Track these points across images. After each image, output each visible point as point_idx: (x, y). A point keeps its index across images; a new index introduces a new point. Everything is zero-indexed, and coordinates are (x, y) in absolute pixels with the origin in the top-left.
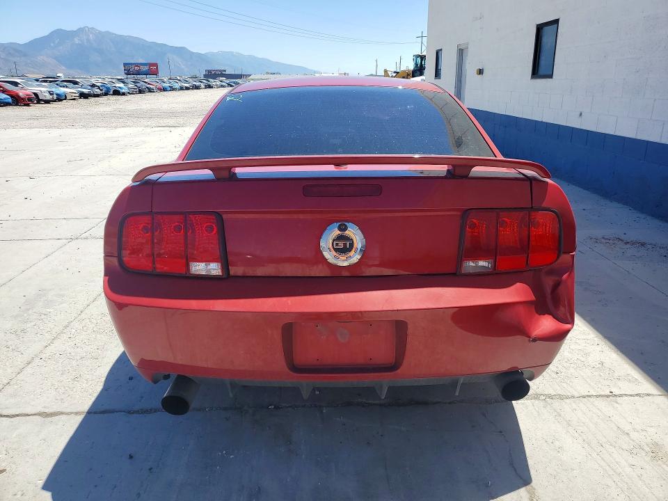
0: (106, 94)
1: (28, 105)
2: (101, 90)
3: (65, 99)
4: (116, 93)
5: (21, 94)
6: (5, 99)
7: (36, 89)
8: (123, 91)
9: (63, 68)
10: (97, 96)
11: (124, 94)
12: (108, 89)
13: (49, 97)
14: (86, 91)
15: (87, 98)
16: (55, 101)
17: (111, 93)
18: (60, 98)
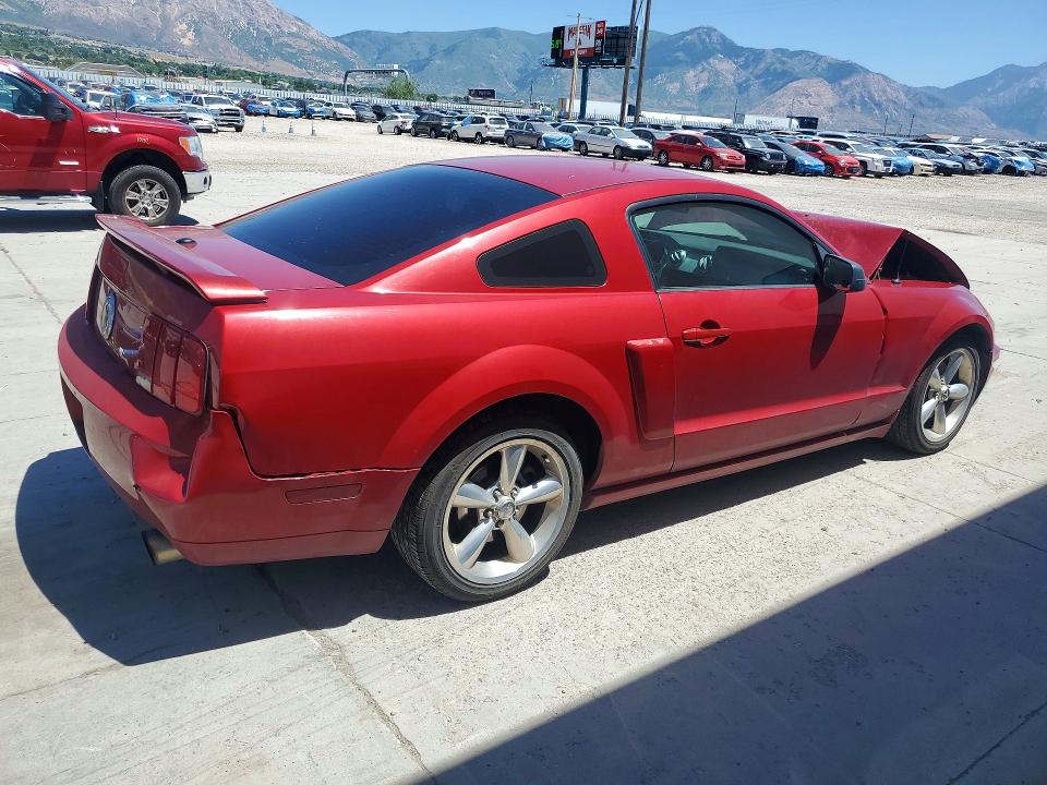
0: (988, 171)
1: (847, 177)
2: (980, 165)
3: (911, 173)
4: (1010, 170)
5: (842, 162)
6: (816, 166)
7: (866, 156)
8: (1023, 168)
9: (994, 126)
10: (971, 173)
11: (1022, 174)
12: (996, 163)
13: (881, 168)
14: (950, 164)
15: (950, 175)
16: (891, 175)
17: (1000, 169)
18: (900, 172)
